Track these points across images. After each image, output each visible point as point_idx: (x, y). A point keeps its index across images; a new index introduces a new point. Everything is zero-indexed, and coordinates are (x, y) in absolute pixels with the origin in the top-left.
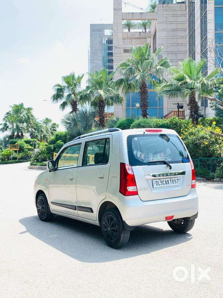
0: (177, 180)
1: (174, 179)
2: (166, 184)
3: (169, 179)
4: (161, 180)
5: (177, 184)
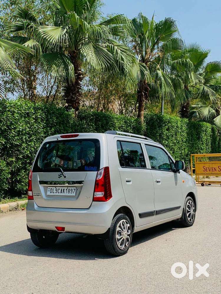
1: (70, 188)
3: (66, 188)
5: (72, 194)
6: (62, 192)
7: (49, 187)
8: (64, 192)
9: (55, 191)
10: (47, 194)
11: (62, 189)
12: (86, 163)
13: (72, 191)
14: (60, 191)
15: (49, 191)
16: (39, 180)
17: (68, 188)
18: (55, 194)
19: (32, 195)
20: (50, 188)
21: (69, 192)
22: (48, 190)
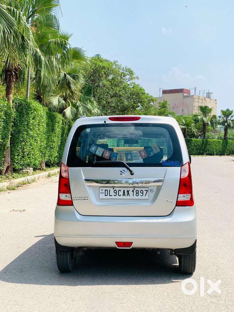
0: (145, 192)
1: (140, 190)
2: (123, 195)
3: (131, 189)
4: (115, 189)
5: (144, 197)
6: (126, 195)
7: (101, 188)
8: (128, 194)
9: (112, 193)
10: (100, 198)
11: (124, 191)
12: (148, 156)
13: (143, 193)
14: (121, 193)
15: (102, 193)
16: (84, 178)
17: (134, 189)
18: (113, 197)
19: (71, 200)
20: (104, 189)
21: (137, 194)
22: (101, 191)
